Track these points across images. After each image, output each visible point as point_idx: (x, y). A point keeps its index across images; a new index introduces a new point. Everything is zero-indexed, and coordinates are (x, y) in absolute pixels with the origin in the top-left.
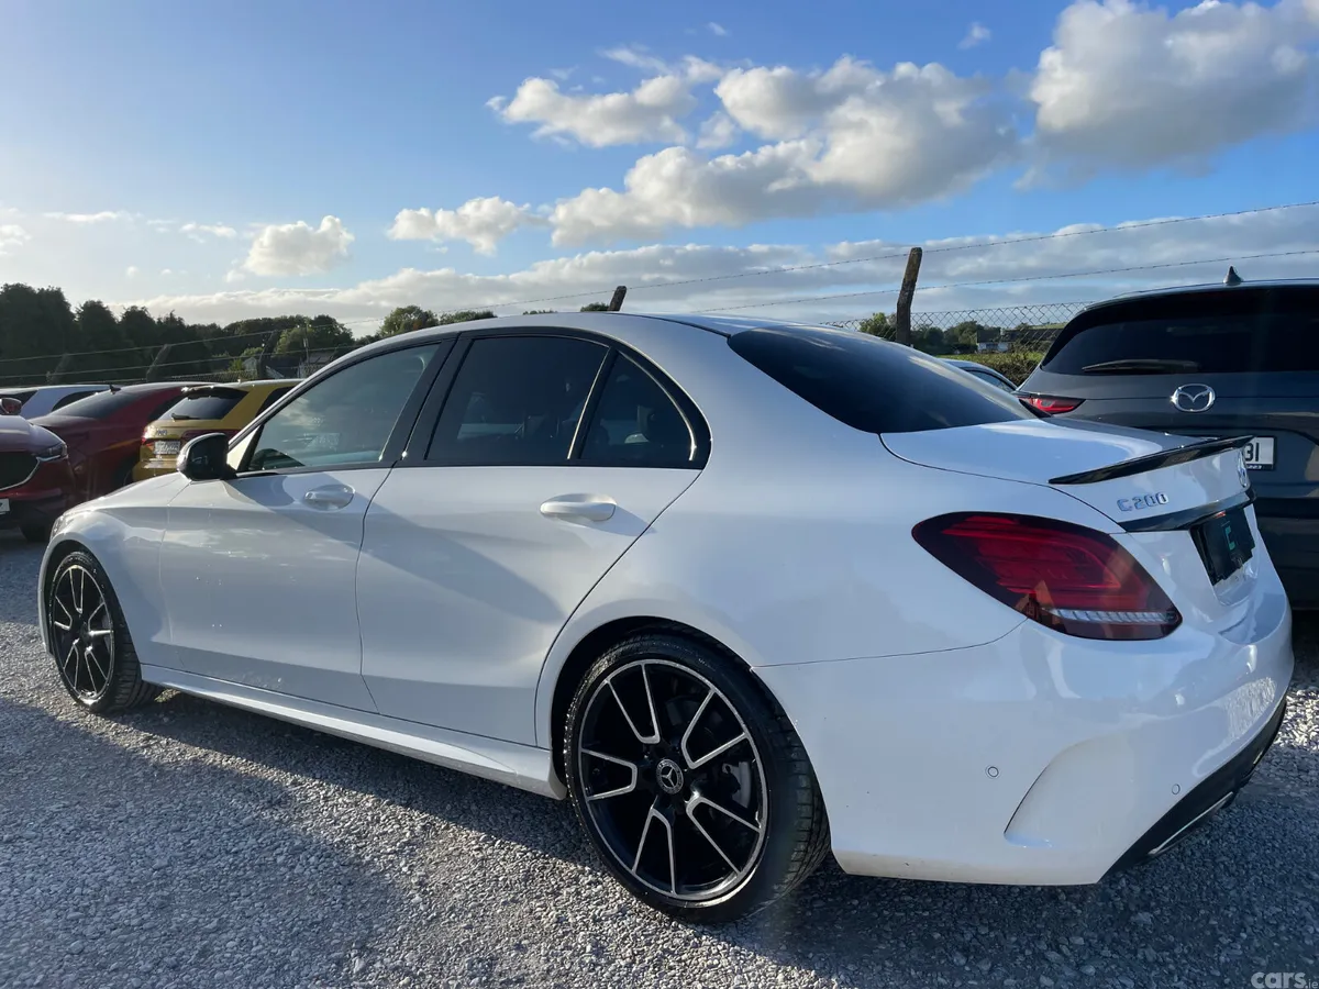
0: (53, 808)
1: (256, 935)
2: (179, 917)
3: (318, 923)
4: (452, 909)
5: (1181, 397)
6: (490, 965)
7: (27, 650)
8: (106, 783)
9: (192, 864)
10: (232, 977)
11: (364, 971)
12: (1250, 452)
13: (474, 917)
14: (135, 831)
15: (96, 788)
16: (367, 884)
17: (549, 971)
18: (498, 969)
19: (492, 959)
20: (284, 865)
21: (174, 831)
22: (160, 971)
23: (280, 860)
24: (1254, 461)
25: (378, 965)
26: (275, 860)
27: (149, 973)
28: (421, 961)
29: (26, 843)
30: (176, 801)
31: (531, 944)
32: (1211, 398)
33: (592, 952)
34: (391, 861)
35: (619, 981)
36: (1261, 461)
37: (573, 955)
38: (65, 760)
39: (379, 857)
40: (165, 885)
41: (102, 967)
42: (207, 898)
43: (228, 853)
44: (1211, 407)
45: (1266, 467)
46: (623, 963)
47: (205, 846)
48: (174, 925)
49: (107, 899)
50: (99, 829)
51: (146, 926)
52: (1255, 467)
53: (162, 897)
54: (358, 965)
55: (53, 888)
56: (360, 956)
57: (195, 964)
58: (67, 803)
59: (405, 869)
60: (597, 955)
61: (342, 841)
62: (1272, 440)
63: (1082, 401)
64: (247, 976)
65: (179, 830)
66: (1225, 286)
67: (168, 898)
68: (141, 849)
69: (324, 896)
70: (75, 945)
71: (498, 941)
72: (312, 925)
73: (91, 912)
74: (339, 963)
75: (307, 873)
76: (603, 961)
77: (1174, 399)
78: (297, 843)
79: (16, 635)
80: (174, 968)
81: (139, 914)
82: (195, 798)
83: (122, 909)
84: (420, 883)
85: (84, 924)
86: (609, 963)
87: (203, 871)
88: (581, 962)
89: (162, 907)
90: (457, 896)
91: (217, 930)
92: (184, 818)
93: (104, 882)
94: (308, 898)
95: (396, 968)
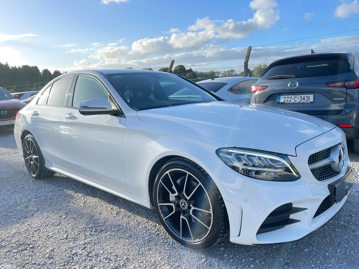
0: (10, 188)
1: (45, 212)
2: (30, 208)
3: (59, 209)
4: (89, 207)
5: (290, 85)
6: (92, 217)
7: (14, 155)
8: (23, 183)
9: (36, 198)
10: (37, 219)
11: (65, 218)
12: (308, 98)
13: (93, 208)
14: (26, 192)
15: (21, 184)
16: (73, 202)
17: (105, 218)
18: (94, 217)
19: (93, 216)
20: (56, 198)
21: (35, 192)
22: (22, 218)
23: (56, 197)
24: (308, 101)
25: (68, 217)
26: (55, 198)
27: (20, 219)
28: (78, 216)
29: (2, 195)
30: (37, 186)
31: (103, 213)
32: (297, 85)
33: (116, 214)
34: (80, 198)
35: (119, 220)
36: (310, 101)
37: (111, 215)
38: (15, 178)
39: (78, 197)
40: (29, 202)
41: (10, 218)
42: (37, 205)
43: (45, 196)
44: (297, 87)
45: (311, 102)
46: (121, 216)
47: (40, 195)
48: (28, 210)
49: (15, 205)
50: (18, 192)
51: (22, 210)
52: (309, 102)
53: (28, 205)
54: (64, 217)
55: (5, 203)
56: (65, 215)
57: (30, 217)
58: (13, 187)
59: (82, 199)
60: (117, 215)
61: (71, 194)
62: (313, 95)
63: (268, 87)
64: (40, 219)
65: (36, 192)
66: (310, 54)
67: (29, 205)
68: (26, 196)
69: (62, 204)
70: (6, 214)
71: (97, 212)
72: (57, 210)
73: (11, 208)
74: (60, 217)
75: (61, 200)
76: (117, 216)
77: (289, 85)
78: (61, 194)
79: (12, 152)
80: (25, 218)
81: (21, 208)
82: (42, 186)
83: (18, 207)
84: (84, 202)
85: (9, 210)
86: (118, 216)
87: (38, 200)
88: (112, 216)
89: (27, 207)
90: (91, 204)
91: (37, 211)
92: (38, 190)
93: (16, 201)
94: (59, 205)
95: (72, 217)
